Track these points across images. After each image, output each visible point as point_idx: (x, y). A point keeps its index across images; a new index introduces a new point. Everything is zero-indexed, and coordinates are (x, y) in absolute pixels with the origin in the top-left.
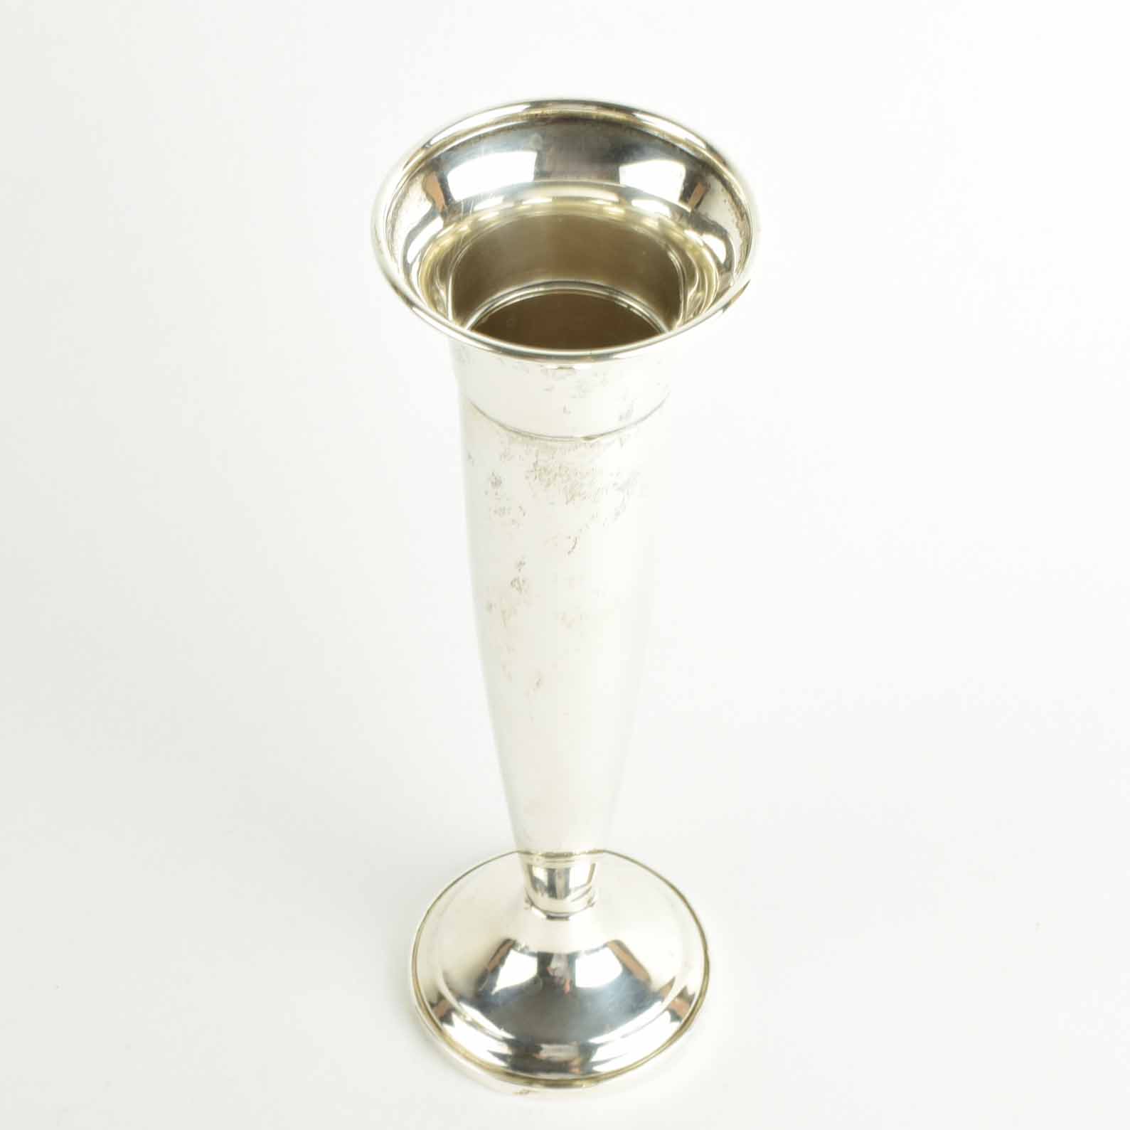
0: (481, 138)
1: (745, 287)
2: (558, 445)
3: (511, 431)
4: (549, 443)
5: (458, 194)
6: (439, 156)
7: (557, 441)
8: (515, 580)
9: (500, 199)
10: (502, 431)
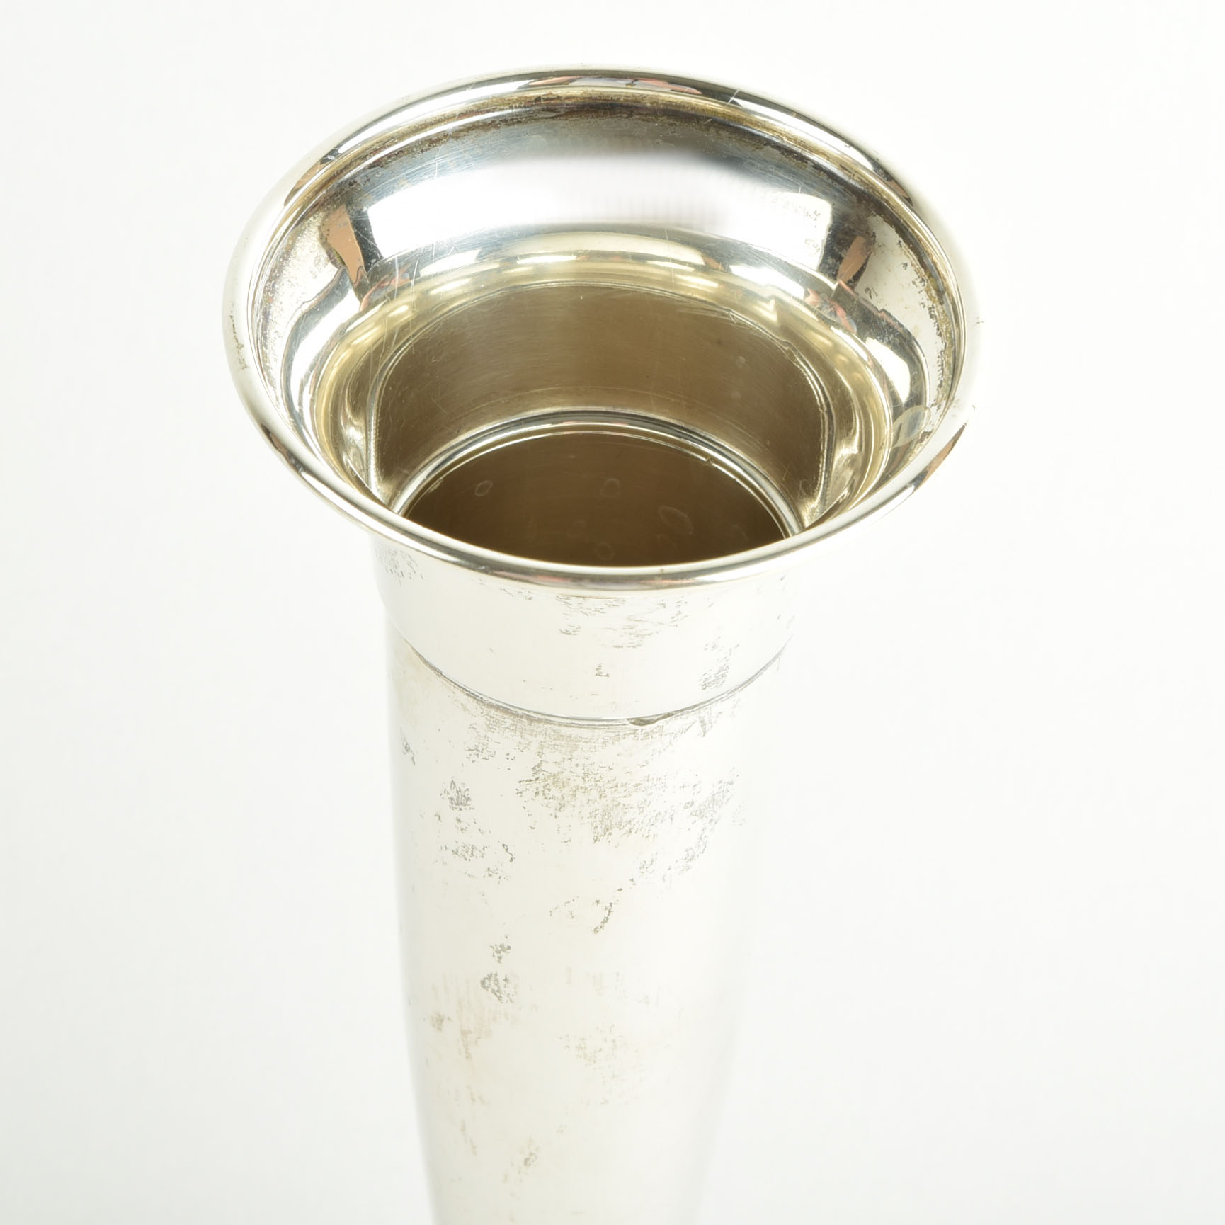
0: (433, 142)
1: (955, 440)
2: (586, 733)
3: (490, 705)
4: (565, 731)
5: (388, 245)
6: (354, 176)
7: (580, 726)
8: (490, 977)
9: (471, 256)
10: (471, 704)
